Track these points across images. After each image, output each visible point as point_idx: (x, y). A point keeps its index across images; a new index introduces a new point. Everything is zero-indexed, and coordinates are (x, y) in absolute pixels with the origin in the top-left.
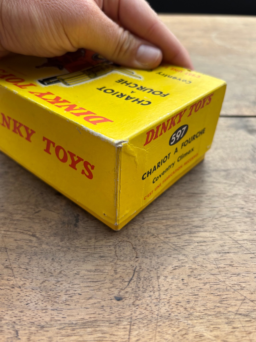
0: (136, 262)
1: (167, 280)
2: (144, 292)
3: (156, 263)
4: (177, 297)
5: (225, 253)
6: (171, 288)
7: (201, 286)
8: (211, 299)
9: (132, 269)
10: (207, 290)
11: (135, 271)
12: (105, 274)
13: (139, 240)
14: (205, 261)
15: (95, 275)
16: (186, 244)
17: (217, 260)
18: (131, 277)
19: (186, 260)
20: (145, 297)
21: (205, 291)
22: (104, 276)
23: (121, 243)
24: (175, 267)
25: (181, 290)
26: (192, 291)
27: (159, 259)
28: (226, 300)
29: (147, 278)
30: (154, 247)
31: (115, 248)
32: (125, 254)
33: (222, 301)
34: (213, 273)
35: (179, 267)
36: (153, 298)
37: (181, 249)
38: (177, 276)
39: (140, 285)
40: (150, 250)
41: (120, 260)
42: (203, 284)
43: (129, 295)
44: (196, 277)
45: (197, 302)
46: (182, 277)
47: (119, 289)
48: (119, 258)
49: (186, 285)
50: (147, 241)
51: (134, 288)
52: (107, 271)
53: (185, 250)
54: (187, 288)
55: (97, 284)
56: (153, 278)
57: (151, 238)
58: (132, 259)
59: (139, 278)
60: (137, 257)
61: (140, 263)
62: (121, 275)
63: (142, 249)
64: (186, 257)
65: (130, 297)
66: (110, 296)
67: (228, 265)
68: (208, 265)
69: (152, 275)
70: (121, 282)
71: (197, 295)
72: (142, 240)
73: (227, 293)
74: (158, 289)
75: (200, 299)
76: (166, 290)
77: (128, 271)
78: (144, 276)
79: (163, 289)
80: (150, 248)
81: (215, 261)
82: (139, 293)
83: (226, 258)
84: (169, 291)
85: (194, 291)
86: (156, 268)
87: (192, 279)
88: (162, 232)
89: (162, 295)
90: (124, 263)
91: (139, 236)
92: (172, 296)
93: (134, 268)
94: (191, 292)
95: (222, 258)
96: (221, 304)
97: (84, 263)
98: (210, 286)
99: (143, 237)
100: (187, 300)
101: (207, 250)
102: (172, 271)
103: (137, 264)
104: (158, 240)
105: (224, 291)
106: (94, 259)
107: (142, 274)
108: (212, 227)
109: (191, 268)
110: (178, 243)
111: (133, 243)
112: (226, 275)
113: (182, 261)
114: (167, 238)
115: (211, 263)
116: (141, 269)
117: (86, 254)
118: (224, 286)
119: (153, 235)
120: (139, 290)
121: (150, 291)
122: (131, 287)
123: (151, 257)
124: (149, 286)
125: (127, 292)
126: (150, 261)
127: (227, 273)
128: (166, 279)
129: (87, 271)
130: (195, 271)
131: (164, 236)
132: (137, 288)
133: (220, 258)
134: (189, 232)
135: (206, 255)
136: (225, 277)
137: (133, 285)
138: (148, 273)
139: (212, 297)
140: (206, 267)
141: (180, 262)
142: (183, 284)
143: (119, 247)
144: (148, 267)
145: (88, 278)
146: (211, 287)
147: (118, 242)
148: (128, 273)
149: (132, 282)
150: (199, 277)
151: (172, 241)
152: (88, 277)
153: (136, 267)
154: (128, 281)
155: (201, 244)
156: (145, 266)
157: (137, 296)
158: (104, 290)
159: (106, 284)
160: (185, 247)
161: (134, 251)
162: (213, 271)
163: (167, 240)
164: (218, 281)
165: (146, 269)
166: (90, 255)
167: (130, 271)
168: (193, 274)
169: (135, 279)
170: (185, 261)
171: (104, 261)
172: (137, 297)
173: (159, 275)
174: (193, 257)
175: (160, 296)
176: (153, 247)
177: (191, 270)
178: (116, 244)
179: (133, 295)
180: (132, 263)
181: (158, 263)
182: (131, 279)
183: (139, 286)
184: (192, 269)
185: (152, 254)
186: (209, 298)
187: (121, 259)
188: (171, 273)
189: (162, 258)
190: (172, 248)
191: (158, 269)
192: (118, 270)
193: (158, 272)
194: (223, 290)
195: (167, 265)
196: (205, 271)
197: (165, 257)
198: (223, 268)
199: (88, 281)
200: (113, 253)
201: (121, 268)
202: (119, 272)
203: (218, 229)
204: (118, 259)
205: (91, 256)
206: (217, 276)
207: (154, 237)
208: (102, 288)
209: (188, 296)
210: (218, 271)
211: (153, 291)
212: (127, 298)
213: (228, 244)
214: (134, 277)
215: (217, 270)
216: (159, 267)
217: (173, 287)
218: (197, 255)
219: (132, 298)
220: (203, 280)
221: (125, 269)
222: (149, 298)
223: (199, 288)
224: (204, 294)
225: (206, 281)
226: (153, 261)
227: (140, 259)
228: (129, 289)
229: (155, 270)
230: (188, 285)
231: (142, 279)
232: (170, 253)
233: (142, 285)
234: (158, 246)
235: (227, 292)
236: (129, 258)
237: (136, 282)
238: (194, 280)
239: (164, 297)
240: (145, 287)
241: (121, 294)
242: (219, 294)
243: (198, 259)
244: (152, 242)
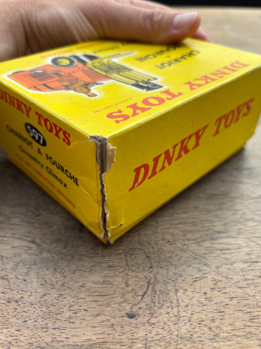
0: (150, 272)
1: (187, 294)
2: (161, 307)
3: (173, 274)
4: (199, 315)
5: (253, 262)
6: (191, 304)
7: (227, 301)
8: (239, 317)
9: (146, 281)
10: (234, 306)
11: (150, 283)
12: (114, 286)
13: (153, 248)
14: (229, 271)
15: (103, 287)
16: (207, 252)
17: (243, 270)
18: (145, 290)
19: (208, 271)
20: (161, 314)
21: (233, 307)
22: (114, 289)
23: (132, 250)
24: (195, 278)
25: (203, 306)
26: (217, 308)
27: (176, 270)
28: (258, 319)
29: (163, 291)
30: (171, 255)
31: (126, 256)
32: (137, 263)
33: (252, 319)
34: (241, 286)
35: (200, 278)
36: (171, 315)
37: (201, 258)
38: (198, 289)
39: (156, 300)
40: (166, 259)
41: (131, 271)
42: (229, 299)
43: (143, 311)
44: (221, 290)
45: (223, 320)
46: (204, 290)
47: (131, 305)
48: (131, 268)
49: (209, 299)
50: (162, 249)
51: (148, 303)
52: (117, 283)
53: (206, 259)
54: (210, 303)
55: (105, 298)
56: (170, 292)
57: (167, 245)
58: (146, 270)
59: (154, 291)
60: (151, 267)
61: (155, 274)
62: (134, 288)
63: (157, 258)
64: (208, 267)
65: (144, 314)
66: (121, 313)
67: (258, 277)
68: (234, 277)
69: (169, 288)
70: (133, 296)
71: (223, 312)
72: (156, 247)
73: (258, 310)
74: (177, 304)
75: (227, 316)
76: (187, 306)
77: (141, 283)
78: (160, 289)
79: (182, 304)
80: (166, 257)
81: (241, 271)
82: (154, 309)
83: (255, 269)
84: (189, 306)
85: (218, 308)
86: (173, 279)
87: (216, 293)
88: (180, 238)
89: (181, 312)
90: (137, 274)
91: (153, 242)
92: (193, 313)
93: (148, 279)
94: (215, 308)
95: (250, 268)
96: (251, 323)
97: (91, 274)
98: (238, 301)
99: (157, 244)
100: (212, 318)
101: (231, 259)
102: (192, 283)
103: (152, 275)
104: (175, 247)
105: (254, 308)
106: (102, 269)
107: (158, 287)
108: (236, 232)
109: (214, 279)
110: (198, 251)
111: (147, 251)
112: (256, 288)
113: (204, 272)
114: (185, 245)
115: (237, 274)
116: (156, 281)
117: (93, 263)
118: (254, 302)
119: (169, 242)
120: (154, 306)
121: (168, 307)
122: (145, 302)
123: (167, 267)
124: (166, 300)
125: (140, 308)
126: (166, 271)
127: (257, 286)
128: (185, 293)
129: (94, 283)
130: (219, 283)
131: (182, 243)
132: (152, 303)
133: (247, 269)
134: (210, 238)
135: (231, 264)
136: (255, 291)
137: (147, 299)
138: (164, 286)
139: (240, 314)
140: (231, 278)
141: (201, 273)
142: (206, 299)
143: (131, 255)
144: (164, 279)
145: (95, 292)
146: (239, 303)
147: (129, 250)
148: (141, 286)
149: (146, 296)
150: (224, 291)
151: (191, 249)
152: (95, 289)
153: (151, 278)
154: (142, 295)
155: (225, 252)
156: (161, 277)
157: (152, 312)
158: (113, 306)
159: (116, 298)
160: (206, 256)
161: (147, 260)
162: (240, 283)
163: (185, 247)
164: (247, 296)
165: (162, 281)
166: (98, 264)
167: (143, 283)
168: (216, 287)
169: (149, 292)
170: (206, 271)
171: (113, 271)
172: (152, 314)
173: (177, 288)
174: (216, 267)
175: (180, 313)
176: (169, 256)
177: (214, 282)
178: (127, 251)
179: (148, 312)
180: (145, 273)
181: (175, 274)
182: (145, 293)
183: (155, 301)
184: (216, 281)
185: (169, 263)
186: (238, 315)
187: (133, 269)
188: (191, 285)
189: (181, 269)
190: (191, 257)
191: (176, 281)
192: (130, 282)
193: (176, 284)
194: (253, 306)
195: (186, 276)
196: (231, 284)
197: (184, 267)
198: (252, 281)
199: (95, 295)
200: (124, 263)
201: (133, 280)
202: (131, 284)
203: (243, 235)
204: (129, 269)
205: (99, 266)
206: (245, 289)
207: (171, 244)
208: (112, 303)
209: (212, 313)
210: (247, 283)
211: (171, 307)
212: (140, 315)
213: (256, 252)
214: (149, 290)
215: (245, 282)
216: (177, 279)
217: (194, 302)
218: (220, 264)
219: (147, 315)
220: (229, 294)
221: (138, 280)
222: (167, 316)
223: (225, 303)
224: (232, 310)
225: (233, 295)
226: (170, 272)
227: (155, 270)
228: (142, 305)
229: (172, 282)
230: (212, 300)
231: (158, 293)
232: (189, 263)
233: (158, 300)
234: (175, 254)
235: (258, 308)
236: (141, 268)
237: (150, 296)
238: (219, 294)
239: (184, 314)
240: (161, 302)
241: (133, 310)
242: (249, 310)
243: (222, 270)
244: (168, 250)
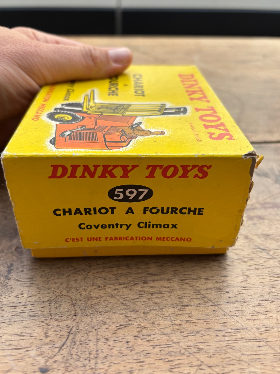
0: (73, 321)
1: (109, 343)
2: (78, 360)
3: (98, 321)
4: (117, 366)
5: (184, 306)
6: (111, 354)
7: (150, 349)
8: (159, 367)
9: (67, 330)
10: (156, 355)
11: (71, 333)
12: (32, 338)
13: (81, 294)
14: (157, 316)
15: (14, 340)
16: (138, 297)
17: (172, 315)
18: (64, 340)
19: (135, 317)
20: (77, 367)
21: (154, 356)
22: (31, 341)
23: (58, 297)
24: (120, 326)
25: (123, 356)
26: (137, 357)
27: (102, 317)
28: (178, 368)
29: (84, 341)
30: (98, 302)
31: (50, 304)
32: (61, 312)
33: (172, 369)
34: (166, 333)
35: (125, 326)
36: (87, 368)
37: (130, 303)
38: (121, 338)
39: (74, 351)
40: (92, 306)
41: (53, 320)
42: (151, 348)
43: (58, 365)
44: (145, 338)
45: (142, 371)
46: (127, 338)
47: (46, 358)
48: (53, 317)
49: (131, 349)
50: (91, 295)
51: (65, 355)
52: (35, 334)
53: (135, 304)
54: (131, 353)
55: (19, 351)
56: (91, 341)
57: (96, 291)
58: (69, 318)
59: (74, 342)
60: (75, 315)
61: (78, 323)
62: (53, 339)
63: (83, 305)
64: (136, 313)
65: (58, 368)
66: (34, 367)
67: (185, 322)
68: (161, 323)
69: (91, 337)
70: (50, 348)
71: (143, 362)
72: (84, 294)
73: (180, 357)
74: (95, 355)
75: (146, 366)
76: (106, 357)
77: (62, 333)
78: (80, 339)
79: (101, 355)
80: (93, 303)
81: (170, 316)
82: (70, 362)
83: (184, 313)
84: (108, 358)
85: (139, 357)
86: (96, 328)
87: (139, 341)
88: (111, 283)
89: (99, 364)
90: (59, 323)
91: (82, 288)
92: (111, 364)
93: (70, 328)
94: (135, 358)
95: (179, 313)
96: (171, 372)
97: (9, 325)
98: (161, 349)
99: (86, 290)
100: (130, 370)
101: (162, 304)
102: (115, 332)
103: (74, 324)
104: (104, 293)
105: (176, 356)
106: (22, 319)
107: (79, 337)
108: (171, 274)
109: (139, 326)
110: (128, 296)
111: (73, 298)
112: (182, 333)
113: (130, 318)
114: (116, 289)
115: (165, 320)
116: (78, 330)
117: (14, 313)
118: (177, 349)
119: (99, 287)
120: (71, 358)
121: (85, 359)
122: (61, 355)
123: (92, 315)
124: (85, 352)
125: (55, 361)
126: (91, 319)
127: (183, 332)
128: (106, 343)
129: (11, 335)
130: (144, 331)
131: (112, 288)
132: (69, 355)
133: (177, 313)
134: (143, 282)
135: (160, 309)
136: (180, 337)
137: (65, 351)
138: (85, 335)
139: (160, 363)
140: (158, 324)
141: (127, 320)
142: (127, 348)
143: (56, 302)
144: (87, 328)
145: (10, 345)
146: (161, 351)
147: (55, 297)
148: (61, 337)
149: (64, 348)
150: (148, 339)
151: (121, 293)
152: (11, 343)
153: (73, 327)
154: (60, 347)
155: (156, 296)
156: (83, 326)
157: (68, 366)
158: (27, 360)
159: (32, 351)
160: (136, 300)
161: (72, 308)
162: (166, 329)
163: (115, 292)
164: (171, 343)
165: (84, 330)
166: (18, 314)
167: (64, 333)
168: (141, 334)
169: (68, 343)
170: (133, 317)
171: (34, 321)
172: (67, 367)
173: (99, 337)
174: (144, 313)
175: (97, 365)
176: (96, 302)
177: (139, 329)
178: (52, 299)
179: (63, 365)
180: (68, 322)
181: (99, 322)
182: (64, 344)
183: (72, 352)
184: (141, 328)
185: (94, 310)
186: (158, 364)
187: (56, 317)
188: (114, 333)
189: (106, 316)
190: (119, 302)
191: (99, 330)
192: (49, 333)
193: (99, 333)
194: (175, 354)
195: (111, 324)
196: (157, 330)
197: (110, 313)
198: (179, 326)
199: (9, 348)
200: (48, 311)
201: (53, 329)
202: (50, 335)
203: (178, 277)
204: (52, 318)
205: (19, 316)
206: (170, 335)
207: (100, 290)
208: (26, 357)
209: (131, 364)
210: (173, 329)
211: (89, 358)
212: (54, 369)
213: (189, 295)
214: (68, 341)
215: (171, 328)
216: (100, 327)
217: (115, 352)
218: (149, 309)
219: (62, 369)
220: (153, 342)
221: (58, 330)
222: (83, 369)
223: (146, 352)
224: (152, 360)
225: (157, 343)
226: (94, 320)
227: (78, 318)
228: (59, 358)
229: (95, 330)
230: (133, 350)
231: (78, 343)
232: (116, 309)
233: (76, 351)
234: (103, 300)
235: (181, 356)
236: (65, 316)
237: (69, 347)
238: (142, 342)
239: (101, 366)
240: (79, 354)
241: (48, 364)
242: (170, 359)
243: (150, 315)
244: (97, 296)
